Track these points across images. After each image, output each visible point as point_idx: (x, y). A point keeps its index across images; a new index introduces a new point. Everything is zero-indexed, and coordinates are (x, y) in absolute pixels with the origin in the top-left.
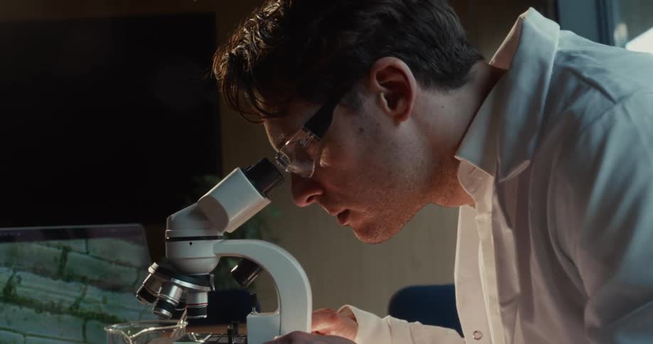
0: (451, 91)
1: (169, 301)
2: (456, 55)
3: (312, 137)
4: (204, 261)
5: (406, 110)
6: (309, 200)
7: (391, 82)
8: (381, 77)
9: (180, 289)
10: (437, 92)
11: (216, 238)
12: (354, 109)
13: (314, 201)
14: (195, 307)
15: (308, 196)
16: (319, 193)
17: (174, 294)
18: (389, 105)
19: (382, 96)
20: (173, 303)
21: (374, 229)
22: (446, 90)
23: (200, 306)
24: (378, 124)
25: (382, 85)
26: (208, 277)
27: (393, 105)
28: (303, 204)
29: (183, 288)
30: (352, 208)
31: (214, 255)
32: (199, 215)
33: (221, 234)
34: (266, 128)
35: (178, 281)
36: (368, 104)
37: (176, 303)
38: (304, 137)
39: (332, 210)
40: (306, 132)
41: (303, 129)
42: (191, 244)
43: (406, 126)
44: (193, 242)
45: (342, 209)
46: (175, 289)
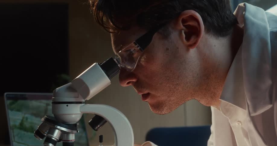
0: (220, 38)
1: (53, 139)
2: (227, 18)
3: (138, 48)
4: (73, 116)
5: (195, 43)
6: (128, 83)
7: (189, 25)
8: (184, 21)
9: (60, 131)
10: (213, 37)
11: (81, 103)
12: (166, 37)
13: (130, 84)
14: (68, 142)
15: (128, 81)
16: (134, 80)
17: (56, 135)
18: (186, 38)
19: (183, 32)
20: (55, 140)
21: (162, 106)
22: (218, 36)
23: (70, 142)
24: (178, 48)
25: (184, 26)
26: (75, 125)
27: (188, 39)
28: (125, 85)
29: (62, 131)
30: (152, 93)
31: (80, 113)
32: (71, 89)
33: (84, 101)
34: (112, 40)
35: (59, 127)
36: (174, 35)
37: (57, 139)
38: (134, 48)
39: (139, 91)
40: (136, 44)
41: (134, 43)
42: (67, 106)
43: (193, 52)
44: (68, 104)
45: (146, 92)
46: (57, 131)
